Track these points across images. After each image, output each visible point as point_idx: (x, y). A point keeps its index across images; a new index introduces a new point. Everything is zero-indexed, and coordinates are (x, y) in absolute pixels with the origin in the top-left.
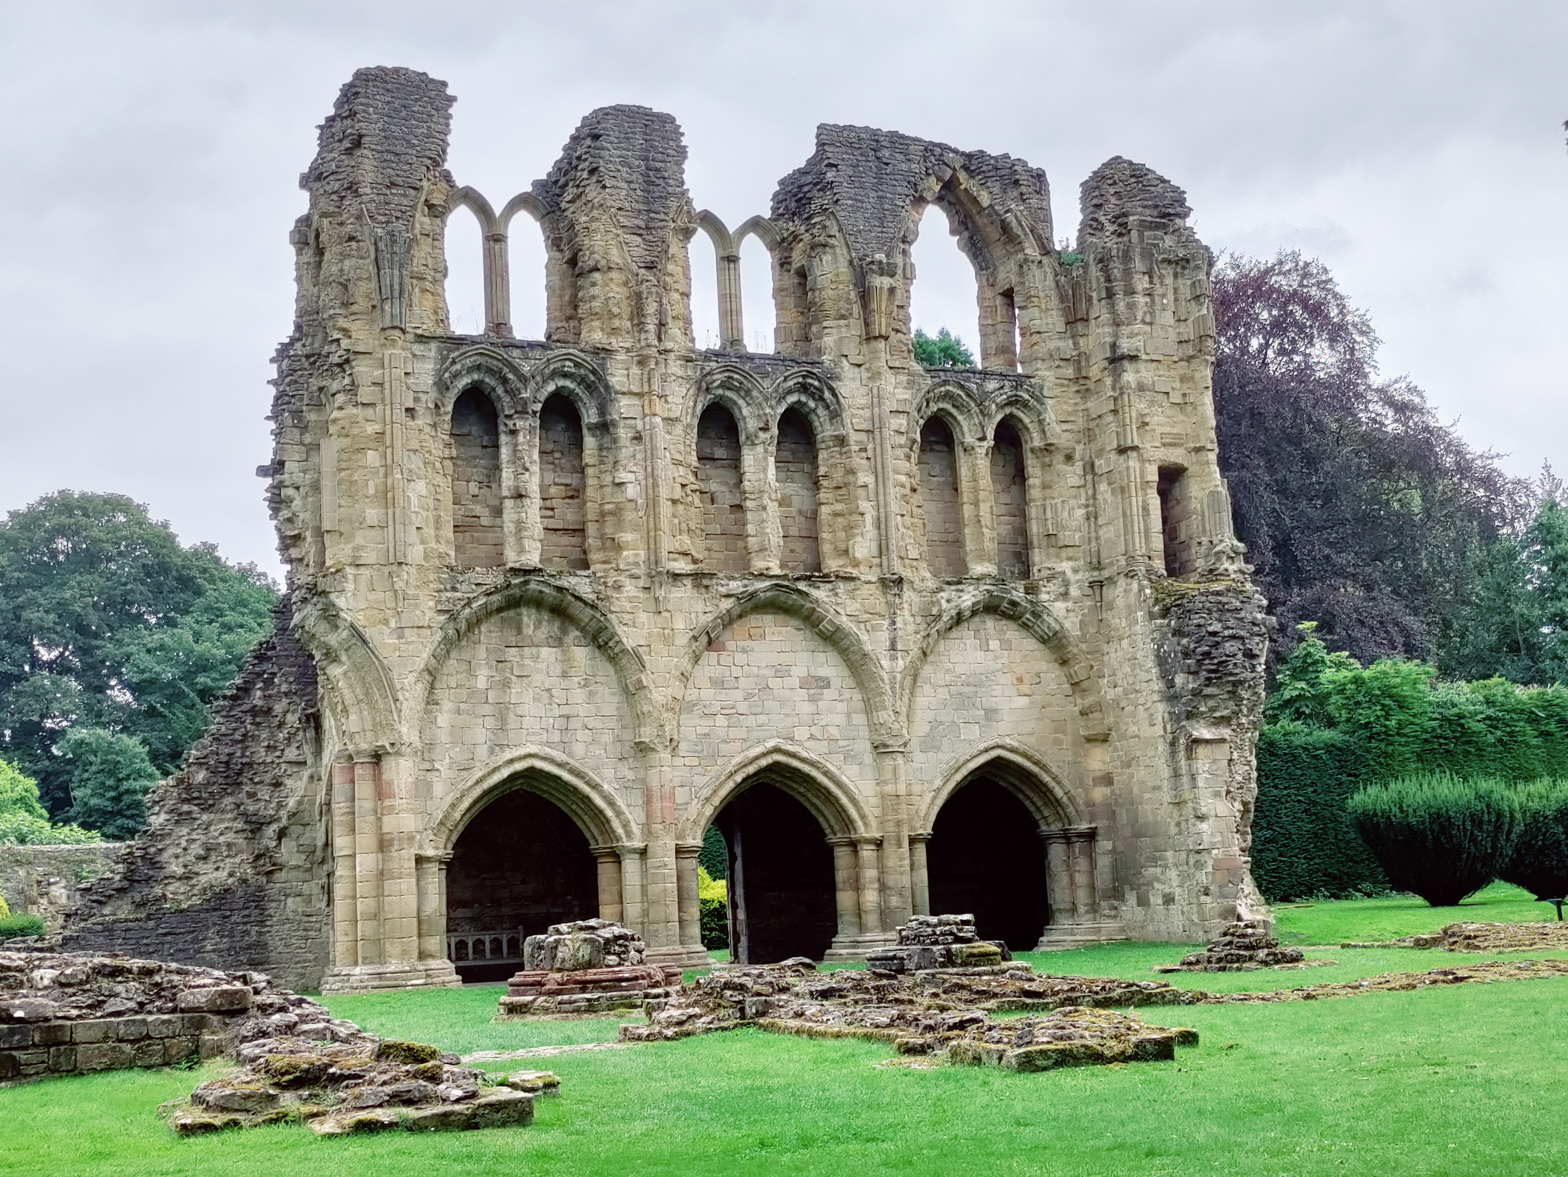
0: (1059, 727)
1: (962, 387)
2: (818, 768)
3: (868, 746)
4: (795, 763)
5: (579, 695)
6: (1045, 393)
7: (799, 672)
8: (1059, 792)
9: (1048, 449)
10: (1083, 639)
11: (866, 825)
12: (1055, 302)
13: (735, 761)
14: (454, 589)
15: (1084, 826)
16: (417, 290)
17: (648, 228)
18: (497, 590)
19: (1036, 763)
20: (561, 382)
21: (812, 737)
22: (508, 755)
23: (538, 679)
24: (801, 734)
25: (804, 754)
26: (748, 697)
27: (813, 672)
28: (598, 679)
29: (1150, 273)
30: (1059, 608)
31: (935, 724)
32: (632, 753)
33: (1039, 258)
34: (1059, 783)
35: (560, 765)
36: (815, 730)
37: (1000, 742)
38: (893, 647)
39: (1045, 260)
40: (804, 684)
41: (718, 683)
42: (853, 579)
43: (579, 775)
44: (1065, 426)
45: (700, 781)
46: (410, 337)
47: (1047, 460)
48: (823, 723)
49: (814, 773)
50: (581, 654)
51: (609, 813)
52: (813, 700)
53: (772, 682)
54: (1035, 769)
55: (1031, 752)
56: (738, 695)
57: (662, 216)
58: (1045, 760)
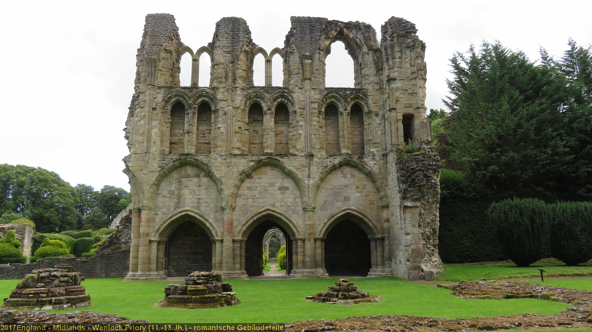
0: (372, 203)
1: (337, 93)
2: (283, 216)
3: (301, 209)
4: (275, 214)
5: (203, 192)
6: (368, 94)
7: (278, 185)
8: (371, 224)
9: (370, 112)
10: (380, 173)
11: (299, 234)
12: (373, 65)
13: (254, 213)
14: (164, 160)
15: (379, 236)
16: (159, 74)
17: (232, 51)
18: (177, 160)
19: (363, 215)
20: (203, 98)
21: (281, 206)
22: (180, 210)
23: (191, 187)
24: (278, 204)
25: (278, 211)
26: (260, 193)
27: (283, 185)
28: (210, 187)
29: (401, 52)
30: (371, 163)
31: (325, 202)
32: (220, 210)
33: (368, 52)
34: (371, 221)
35: (196, 213)
36: (283, 204)
37: (349, 207)
38: (309, 177)
39: (370, 52)
40: (280, 189)
41: (249, 189)
42: (296, 155)
43: (202, 216)
44: (375, 105)
45: (241, 219)
46: (157, 87)
47: (369, 116)
48: (286, 201)
49: (281, 217)
50: (205, 180)
51: (211, 229)
52: (282, 194)
53: (268, 188)
54: (362, 217)
55: (360, 211)
56: (257, 192)
57: (237, 47)
58: (366, 214)
